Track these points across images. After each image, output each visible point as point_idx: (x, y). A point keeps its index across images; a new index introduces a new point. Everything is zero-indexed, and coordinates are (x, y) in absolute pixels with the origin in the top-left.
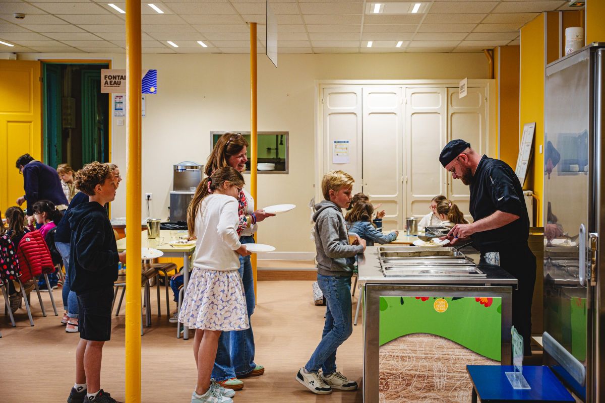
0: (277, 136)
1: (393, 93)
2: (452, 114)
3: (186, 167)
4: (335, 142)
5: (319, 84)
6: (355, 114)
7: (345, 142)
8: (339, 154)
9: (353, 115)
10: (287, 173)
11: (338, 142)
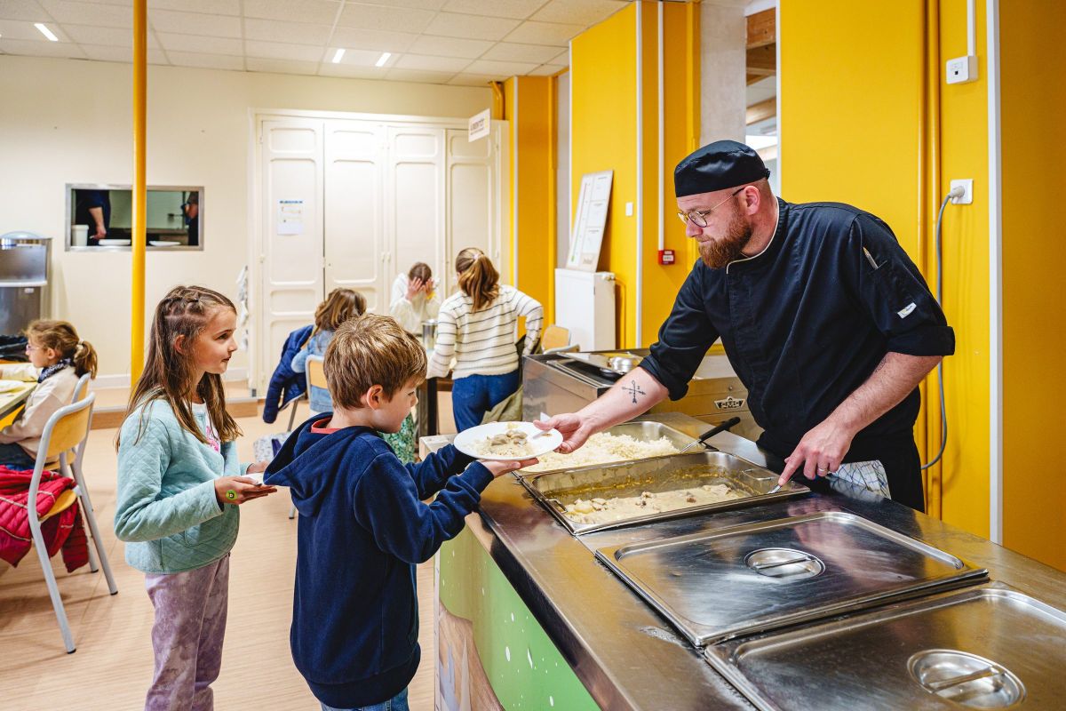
0: (184, 193)
1: (368, 133)
2: (453, 165)
3: (18, 241)
4: (281, 202)
5: (256, 115)
6: (313, 161)
7: (296, 202)
8: (287, 221)
9: (310, 162)
10: (202, 249)
11: (286, 202)
